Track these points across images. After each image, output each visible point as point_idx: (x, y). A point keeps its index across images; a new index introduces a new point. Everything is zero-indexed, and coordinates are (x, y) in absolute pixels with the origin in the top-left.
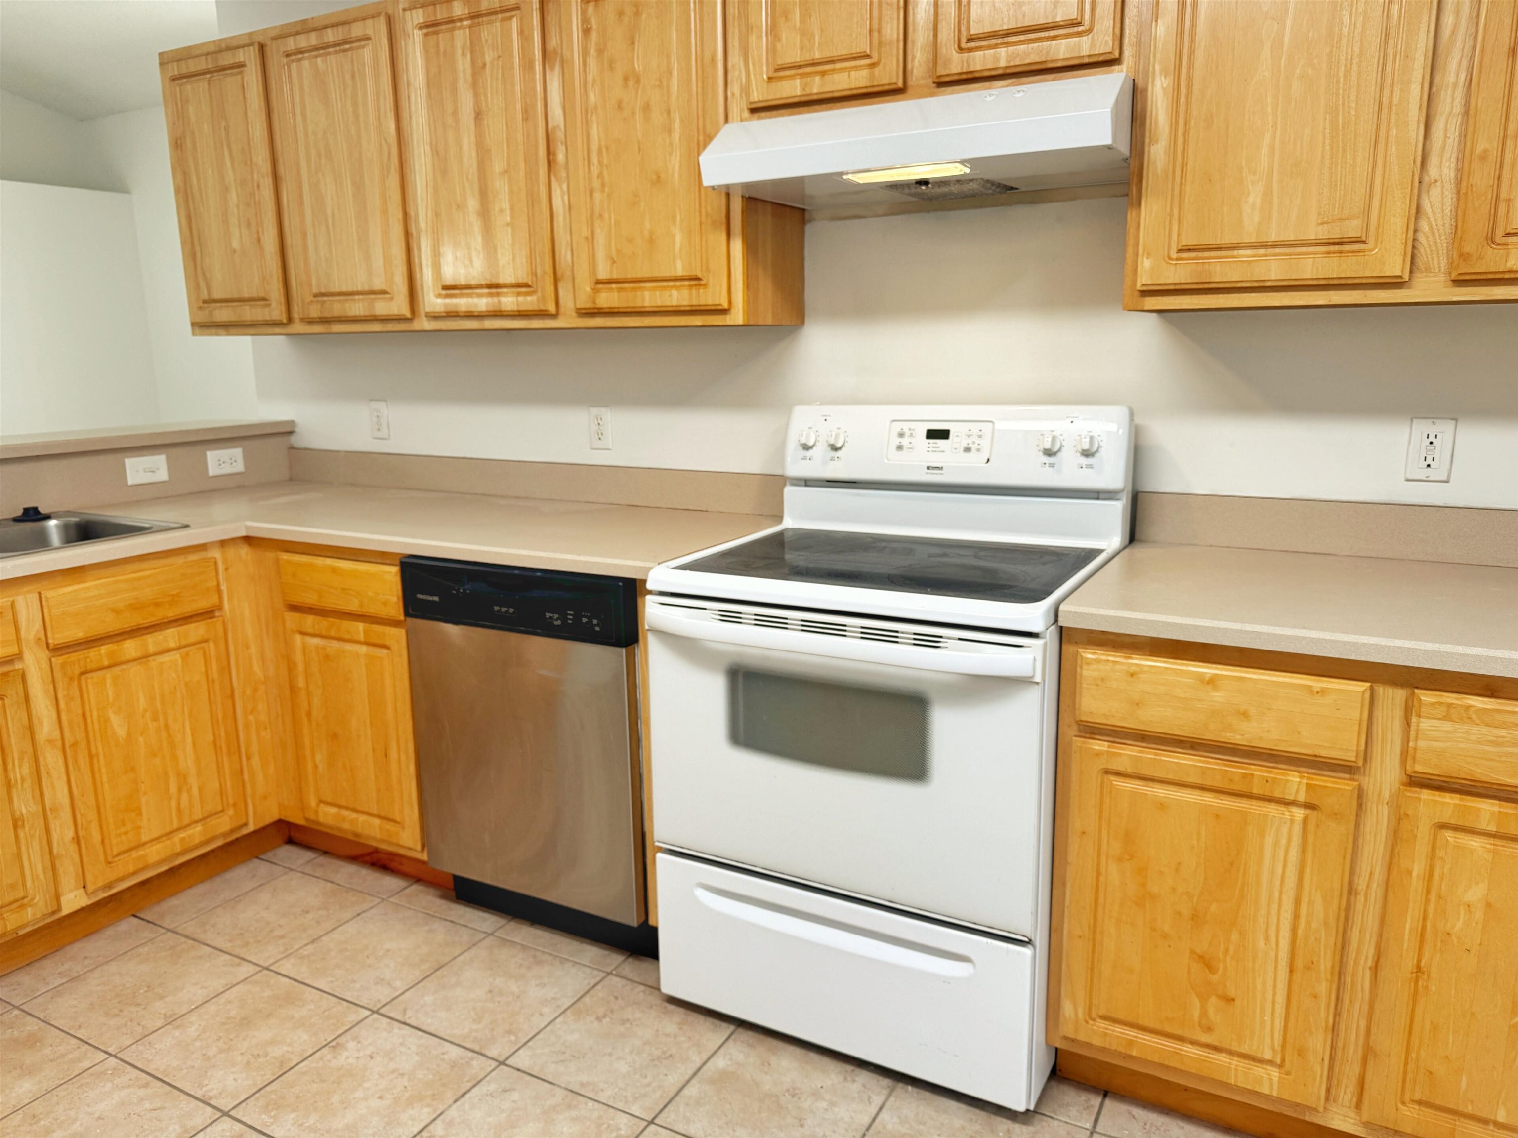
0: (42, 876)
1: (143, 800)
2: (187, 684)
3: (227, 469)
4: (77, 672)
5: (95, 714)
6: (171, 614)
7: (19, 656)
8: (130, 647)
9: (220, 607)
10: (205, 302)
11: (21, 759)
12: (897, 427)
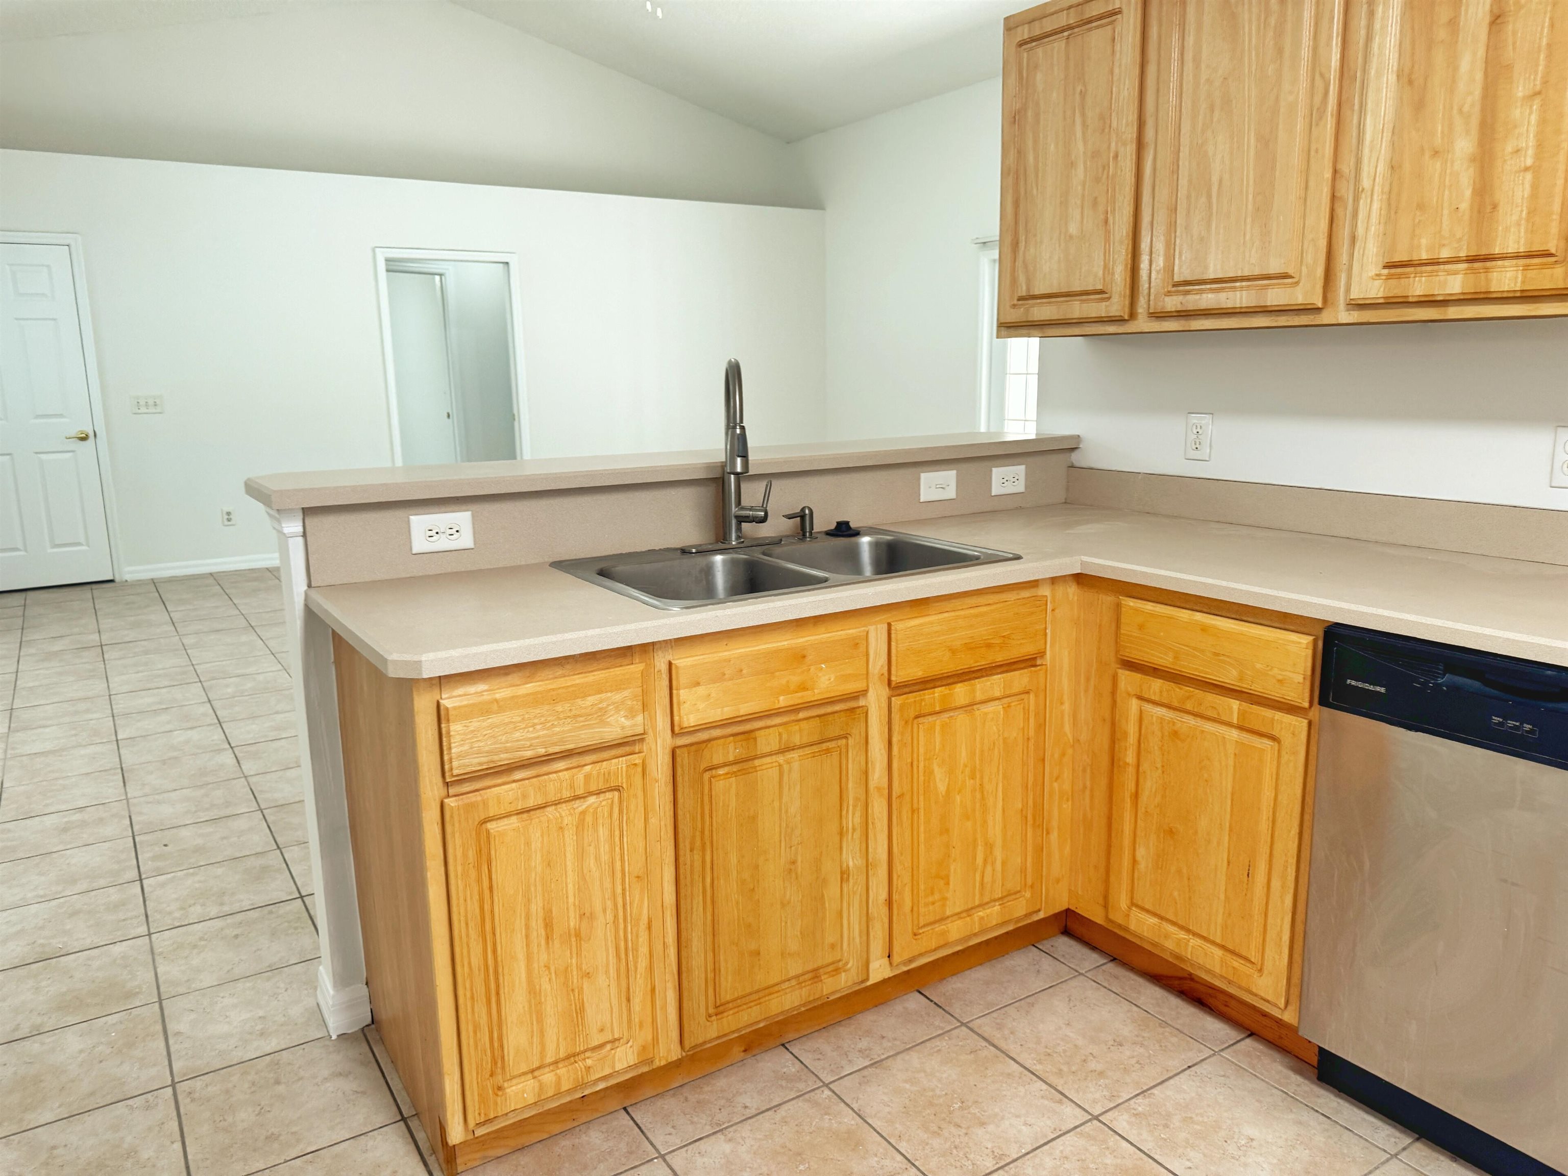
0: (857, 940)
1: (952, 868)
2: (1005, 739)
3: (1010, 489)
4: (912, 715)
5: (922, 765)
7: (864, 692)
8: (960, 692)
9: (1042, 654)
10: (1021, 299)
11: (855, 806)
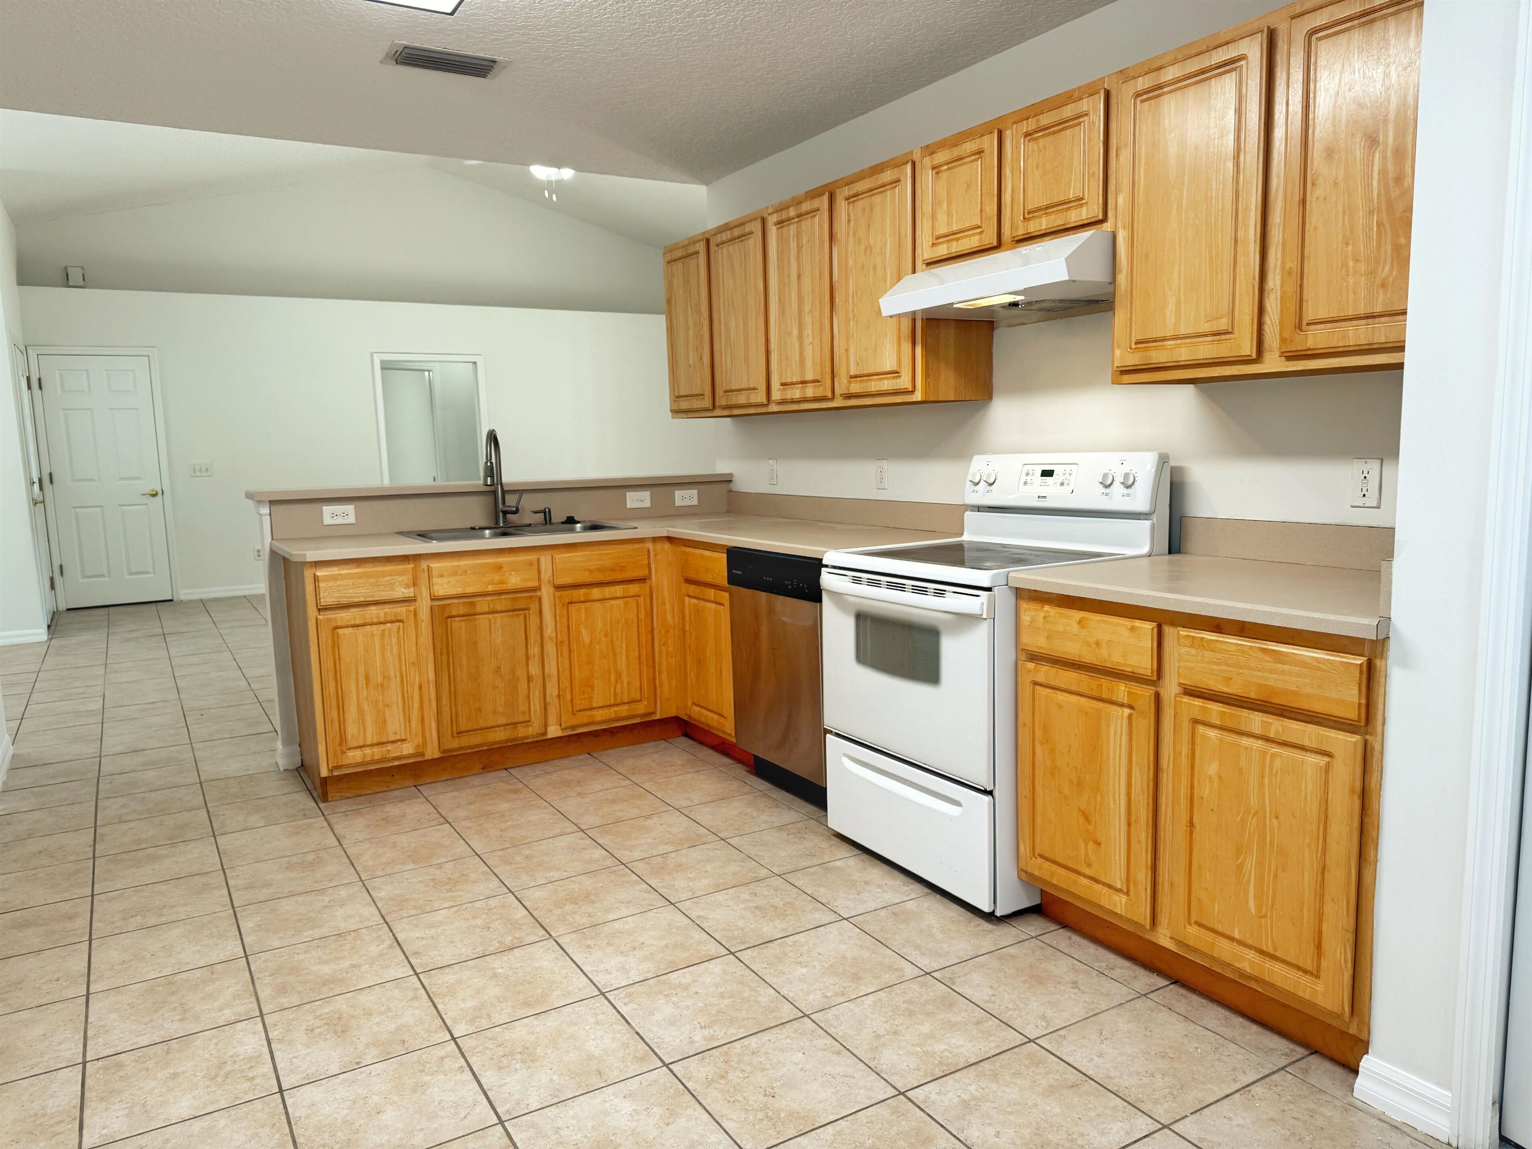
0: (539, 712)
1: (596, 682)
2: (626, 619)
3: (687, 503)
4: (567, 602)
5: (574, 627)
6: (621, 576)
7: (538, 588)
8: (596, 593)
9: (650, 578)
10: (677, 397)
11: (534, 645)
12: (1026, 468)
